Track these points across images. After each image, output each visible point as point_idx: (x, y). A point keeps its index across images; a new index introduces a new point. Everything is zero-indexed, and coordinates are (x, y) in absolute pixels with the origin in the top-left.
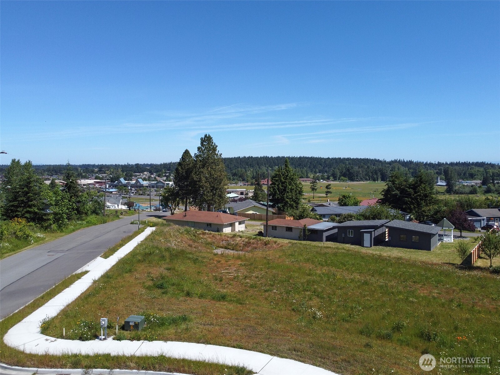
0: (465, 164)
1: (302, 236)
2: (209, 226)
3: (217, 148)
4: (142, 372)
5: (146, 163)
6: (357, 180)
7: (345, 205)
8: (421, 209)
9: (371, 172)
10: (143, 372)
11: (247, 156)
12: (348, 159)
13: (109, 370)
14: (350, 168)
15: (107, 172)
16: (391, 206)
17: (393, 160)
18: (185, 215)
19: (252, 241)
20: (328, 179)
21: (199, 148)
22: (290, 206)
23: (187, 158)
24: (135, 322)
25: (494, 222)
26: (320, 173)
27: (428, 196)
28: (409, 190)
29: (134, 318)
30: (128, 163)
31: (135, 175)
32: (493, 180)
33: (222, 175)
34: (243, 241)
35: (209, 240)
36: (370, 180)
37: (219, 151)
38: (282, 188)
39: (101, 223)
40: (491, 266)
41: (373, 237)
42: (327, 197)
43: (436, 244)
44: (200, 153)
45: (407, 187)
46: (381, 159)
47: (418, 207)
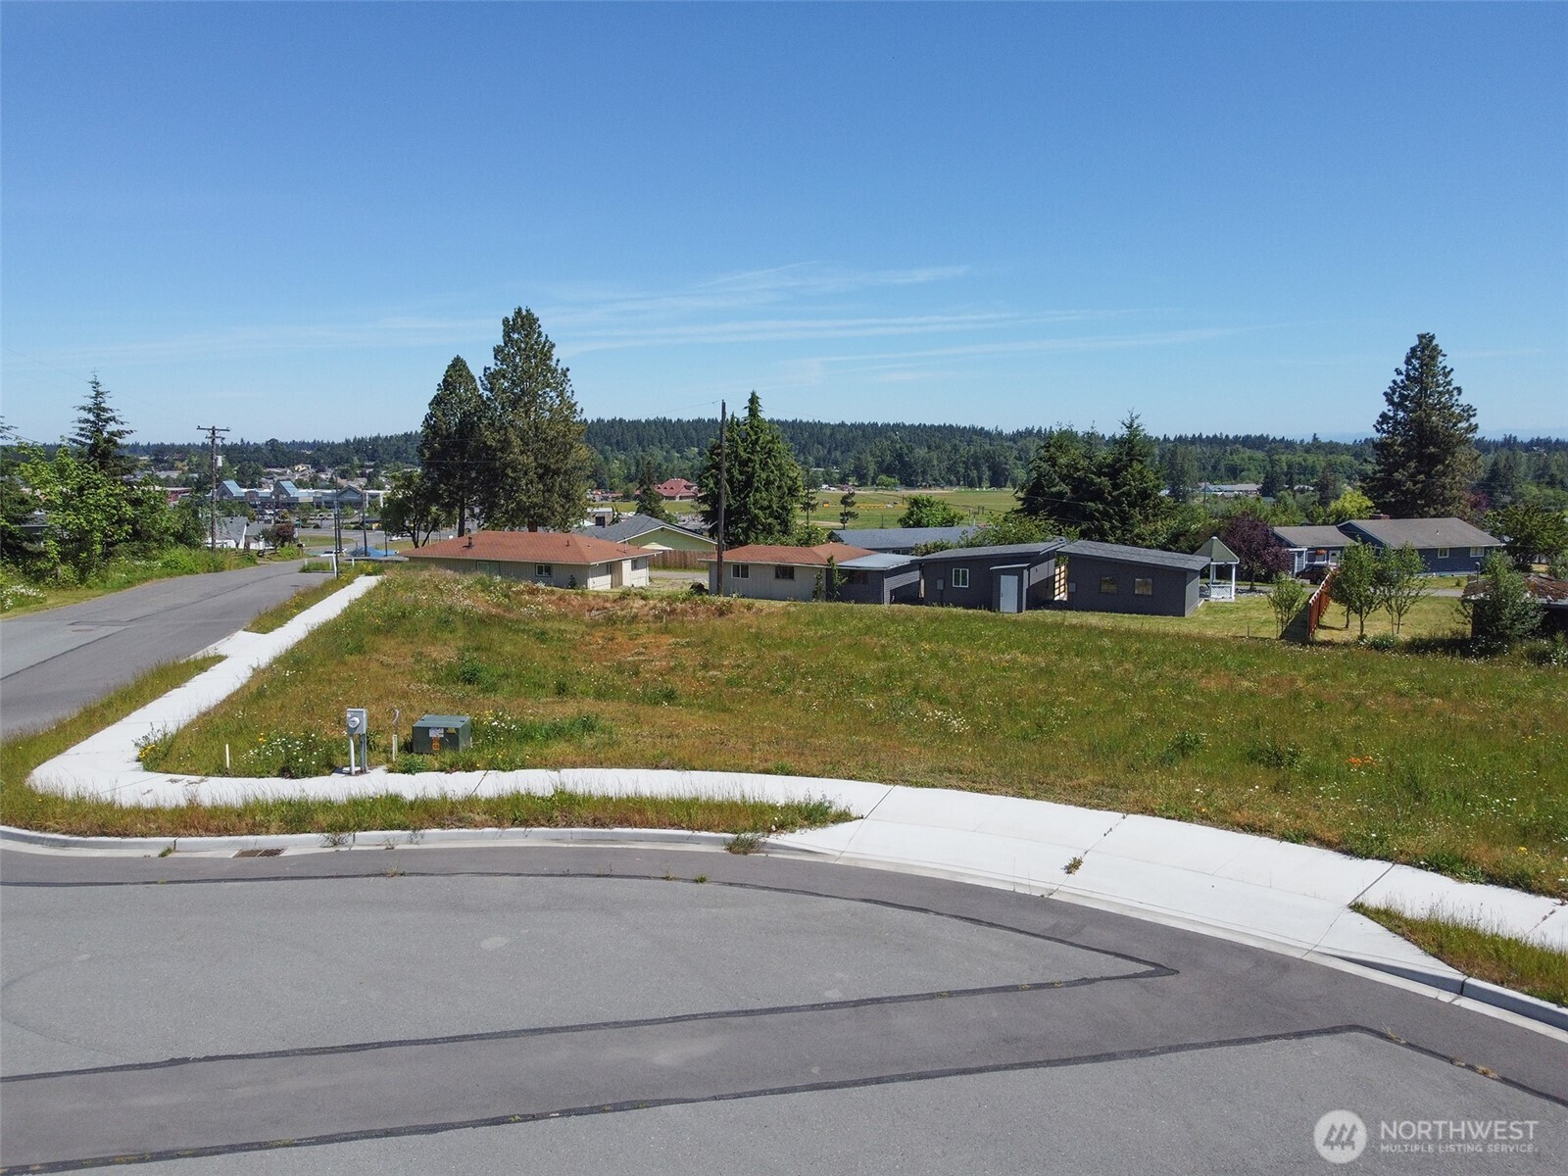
0: (1215, 441)
1: (824, 589)
2: (545, 570)
3: (554, 351)
4: (513, 832)
5: (297, 440)
6: (924, 484)
7: (918, 524)
8: (1132, 532)
9: (964, 462)
10: (518, 832)
11: (607, 417)
12: (897, 427)
13: (408, 832)
14: (905, 450)
15: (179, 464)
16: (1052, 522)
17: (1022, 429)
18: (470, 544)
19: (679, 606)
20: (843, 481)
21: (498, 351)
22: (764, 530)
23: (460, 383)
24: (446, 729)
25: (1328, 560)
26: (818, 466)
27: (1150, 495)
28: (1099, 480)
29: (438, 722)
30: (242, 440)
31: (269, 473)
32: (1291, 483)
33: (570, 431)
34: (654, 608)
35: (551, 608)
36: (958, 484)
37: (558, 361)
38: (740, 478)
39: (209, 572)
40: (1362, 637)
41: (1025, 586)
42: (844, 528)
43: (1196, 606)
44: (502, 364)
45: (1093, 473)
46: (989, 426)
47: (1124, 524)
